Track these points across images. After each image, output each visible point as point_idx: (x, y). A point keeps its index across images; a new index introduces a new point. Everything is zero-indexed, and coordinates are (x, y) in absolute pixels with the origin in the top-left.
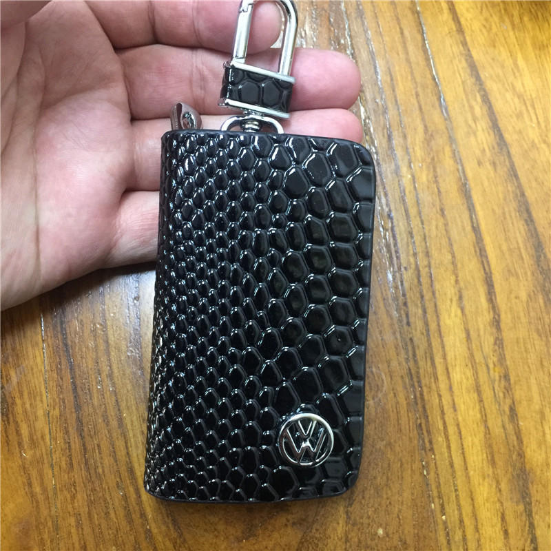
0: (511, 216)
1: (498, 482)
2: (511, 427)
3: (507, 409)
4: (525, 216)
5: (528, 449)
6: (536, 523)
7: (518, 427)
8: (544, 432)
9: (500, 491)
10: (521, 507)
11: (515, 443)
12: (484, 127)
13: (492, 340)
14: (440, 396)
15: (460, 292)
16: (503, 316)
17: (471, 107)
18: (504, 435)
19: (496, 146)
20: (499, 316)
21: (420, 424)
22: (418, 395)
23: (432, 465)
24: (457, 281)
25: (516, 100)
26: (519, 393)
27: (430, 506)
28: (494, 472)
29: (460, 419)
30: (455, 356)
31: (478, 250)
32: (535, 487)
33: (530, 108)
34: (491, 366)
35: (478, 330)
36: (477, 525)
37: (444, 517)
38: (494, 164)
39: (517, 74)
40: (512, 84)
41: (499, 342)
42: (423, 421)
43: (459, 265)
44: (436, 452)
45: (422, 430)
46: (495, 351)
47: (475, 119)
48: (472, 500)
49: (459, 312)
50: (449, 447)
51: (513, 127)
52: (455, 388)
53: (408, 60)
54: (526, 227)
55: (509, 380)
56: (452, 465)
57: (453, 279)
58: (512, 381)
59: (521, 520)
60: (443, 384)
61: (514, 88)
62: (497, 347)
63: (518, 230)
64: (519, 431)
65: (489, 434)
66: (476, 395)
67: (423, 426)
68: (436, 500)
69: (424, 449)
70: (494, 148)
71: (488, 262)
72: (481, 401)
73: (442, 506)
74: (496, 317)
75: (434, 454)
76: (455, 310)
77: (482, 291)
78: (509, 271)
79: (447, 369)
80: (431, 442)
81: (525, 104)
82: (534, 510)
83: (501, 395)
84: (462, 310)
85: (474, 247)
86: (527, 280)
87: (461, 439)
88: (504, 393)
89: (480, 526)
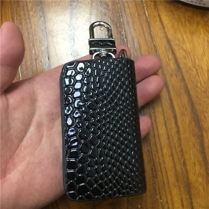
0: (183, 94)
1: (180, 188)
2: (184, 168)
3: (182, 162)
4: (188, 93)
5: (190, 176)
6: (193, 202)
7: (186, 168)
8: (195, 170)
9: (180, 191)
10: (188, 196)
11: (186, 174)
12: (173, 63)
13: (177, 138)
14: (159, 158)
15: (165, 121)
16: (180, 130)
17: (168, 56)
18: (181, 171)
19: (177, 69)
20: (179, 129)
21: (152, 168)
22: (151, 158)
23: (157, 183)
24: (164, 118)
25: (184, 53)
26: (187, 157)
27: (156, 197)
28: (178, 185)
29: (166, 166)
30: (164, 144)
31: (171, 106)
32: (193, 189)
33: (189, 55)
34: (177, 147)
35: (172, 135)
36: (173, 203)
37: (161, 201)
38: (176, 76)
39: (184, 43)
40: (182, 47)
41: (179, 139)
42: (153, 168)
43: (165, 112)
44: (158, 178)
45: (153, 170)
46: (178, 142)
47: (169, 60)
48: (171, 194)
49: (165, 129)
50: (162, 176)
51: (183, 62)
52: (164, 155)
53: (145, 39)
54: (188, 98)
55: (183, 152)
56: (164, 182)
57: (163, 117)
58: (184, 152)
59: (188, 201)
60: (160, 154)
61: (183, 48)
62: (178, 141)
63: (185, 99)
64: (187, 170)
65: (177, 171)
66: (171, 158)
67: (154, 169)
68: (159, 195)
69: (154, 177)
70: (176, 70)
71: (175, 110)
72: (173, 160)
73: (161, 197)
74: (178, 130)
75: (157, 179)
76: (164, 128)
77: (173, 121)
78: (182, 113)
79: (161, 149)
80: (156, 175)
81: (187, 54)
82: (192, 197)
83: (180, 157)
84: (166, 128)
85: (170, 105)
86: (189, 117)
87: (167, 173)
88: (181, 157)
89: (174, 203)
